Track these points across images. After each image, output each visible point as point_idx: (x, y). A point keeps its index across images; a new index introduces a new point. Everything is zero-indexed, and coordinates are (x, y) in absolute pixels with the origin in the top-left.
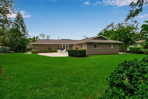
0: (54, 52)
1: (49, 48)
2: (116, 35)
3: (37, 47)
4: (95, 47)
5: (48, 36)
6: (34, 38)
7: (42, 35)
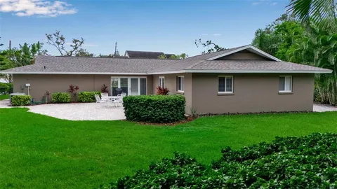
0: (89, 102)
1: (72, 89)
2: (310, 43)
3: (28, 85)
4: (222, 89)
5: (75, 41)
6: (25, 48)
7: (54, 38)
